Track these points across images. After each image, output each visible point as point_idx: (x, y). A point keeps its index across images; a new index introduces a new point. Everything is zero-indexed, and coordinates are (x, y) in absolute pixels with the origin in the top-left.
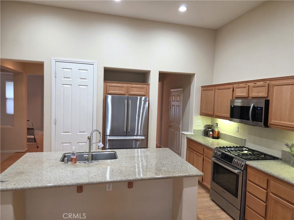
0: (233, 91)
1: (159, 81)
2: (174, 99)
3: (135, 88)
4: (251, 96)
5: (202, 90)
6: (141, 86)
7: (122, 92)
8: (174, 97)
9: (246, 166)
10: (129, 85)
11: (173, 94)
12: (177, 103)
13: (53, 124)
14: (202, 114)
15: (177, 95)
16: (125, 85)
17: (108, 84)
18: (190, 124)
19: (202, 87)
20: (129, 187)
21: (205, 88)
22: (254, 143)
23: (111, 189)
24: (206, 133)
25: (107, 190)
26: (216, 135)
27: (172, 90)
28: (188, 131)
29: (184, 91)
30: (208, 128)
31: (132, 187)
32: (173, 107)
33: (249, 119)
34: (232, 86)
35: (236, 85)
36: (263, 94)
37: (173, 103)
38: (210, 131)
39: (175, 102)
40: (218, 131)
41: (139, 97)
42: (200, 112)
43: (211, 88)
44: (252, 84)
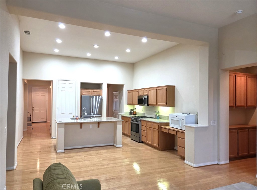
0: (139, 93)
1: (107, 87)
2: (115, 98)
3: (95, 92)
4: (144, 94)
5: (128, 92)
6: (98, 91)
7: (89, 94)
8: (115, 96)
9: (141, 120)
10: (92, 90)
11: (114, 94)
12: (117, 100)
13: (57, 110)
14: (128, 104)
15: (117, 95)
16: (90, 90)
17: (82, 90)
18: (123, 109)
19: (128, 91)
20: (98, 127)
21: (129, 91)
22: (148, 114)
23: (92, 128)
24: (131, 113)
25: (91, 128)
26: (134, 114)
27: (114, 93)
28: (122, 113)
29: (120, 93)
30: (132, 111)
31: (99, 127)
32: (115, 102)
33: (143, 104)
34: (138, 90)
35: (139, 90)
36: (147, 94)
37: (115, 100)
38: (133, 112)
39: (116, 99)
40: (136, 112)
41: (98, 96)
42: (128, 103)
43: (131, 91)
44: (144, 90)
